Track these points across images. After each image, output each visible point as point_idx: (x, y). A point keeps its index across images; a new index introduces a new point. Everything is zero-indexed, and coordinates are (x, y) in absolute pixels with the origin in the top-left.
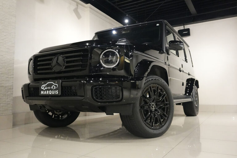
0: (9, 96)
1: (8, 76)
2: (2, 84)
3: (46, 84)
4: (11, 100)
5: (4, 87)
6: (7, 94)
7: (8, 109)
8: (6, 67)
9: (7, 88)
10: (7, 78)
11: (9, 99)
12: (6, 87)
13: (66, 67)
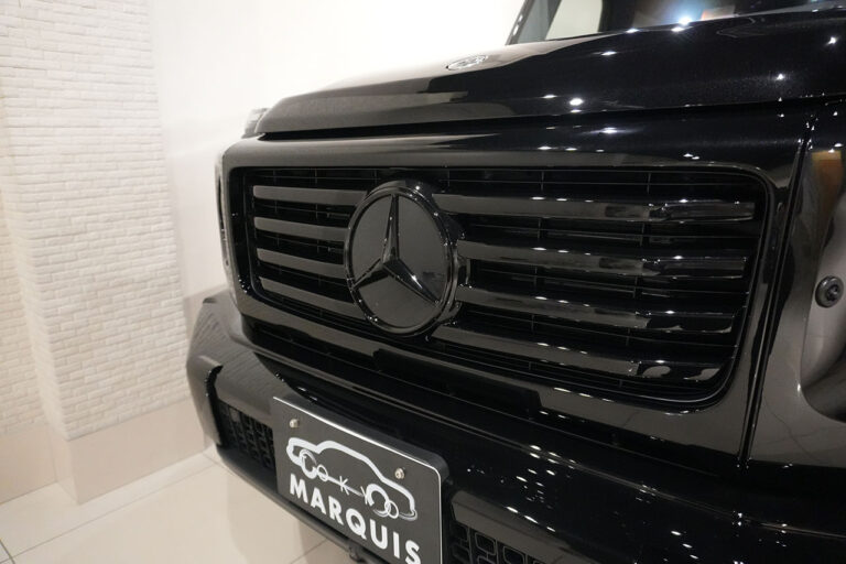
0: (165, 318)
1: (144, 225)
2: (123, 272)
3: (317, 443)
4: (178, 334)
5: (133, 282)
6: (154, 313)
7: (174, 375)
8: (123, 182)
9: (149, 283)
10: (143, 237)
11: (167, 333)
12: (145, 281)
13: (469, 316)
